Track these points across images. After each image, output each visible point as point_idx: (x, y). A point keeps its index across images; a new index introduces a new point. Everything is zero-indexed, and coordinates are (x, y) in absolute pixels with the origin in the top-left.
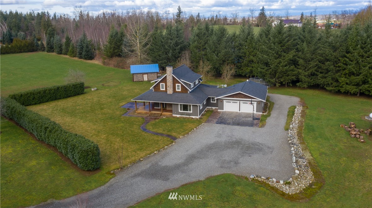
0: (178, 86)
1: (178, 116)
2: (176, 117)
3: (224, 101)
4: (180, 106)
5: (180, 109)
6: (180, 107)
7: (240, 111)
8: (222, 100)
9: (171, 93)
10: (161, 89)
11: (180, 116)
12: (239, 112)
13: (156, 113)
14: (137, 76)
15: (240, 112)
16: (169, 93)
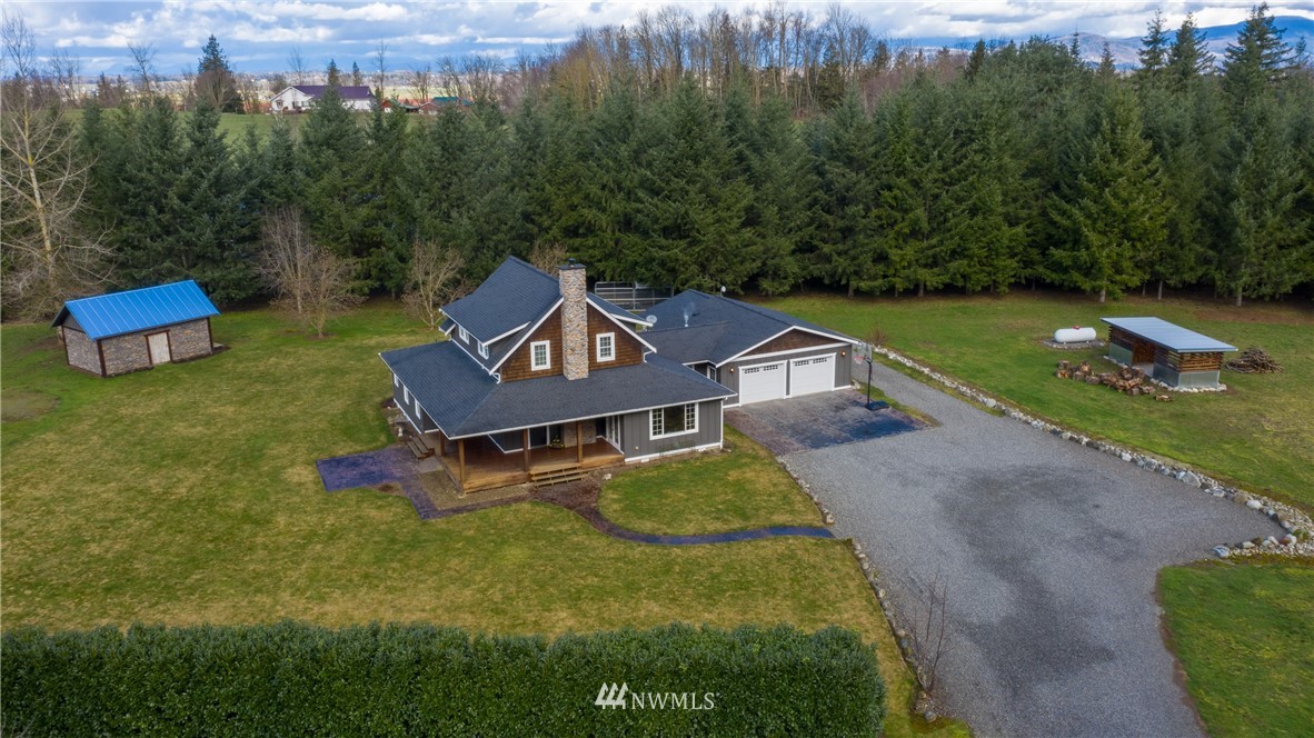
0: (606, 341)
1: (645, 459)
2: (638, 466)
3: (740, 368)
4: (654, 417)
5: (655, 428)
6: (654, 422)
7: (788, 393)
8: (732, 370)
9: (585, 375)
10: (534, 368)
11: (658, 454)
12: (785, 397)
13: (561, 471)
14: (119, 349)
15: (790, 396)
16: (577, 377)
